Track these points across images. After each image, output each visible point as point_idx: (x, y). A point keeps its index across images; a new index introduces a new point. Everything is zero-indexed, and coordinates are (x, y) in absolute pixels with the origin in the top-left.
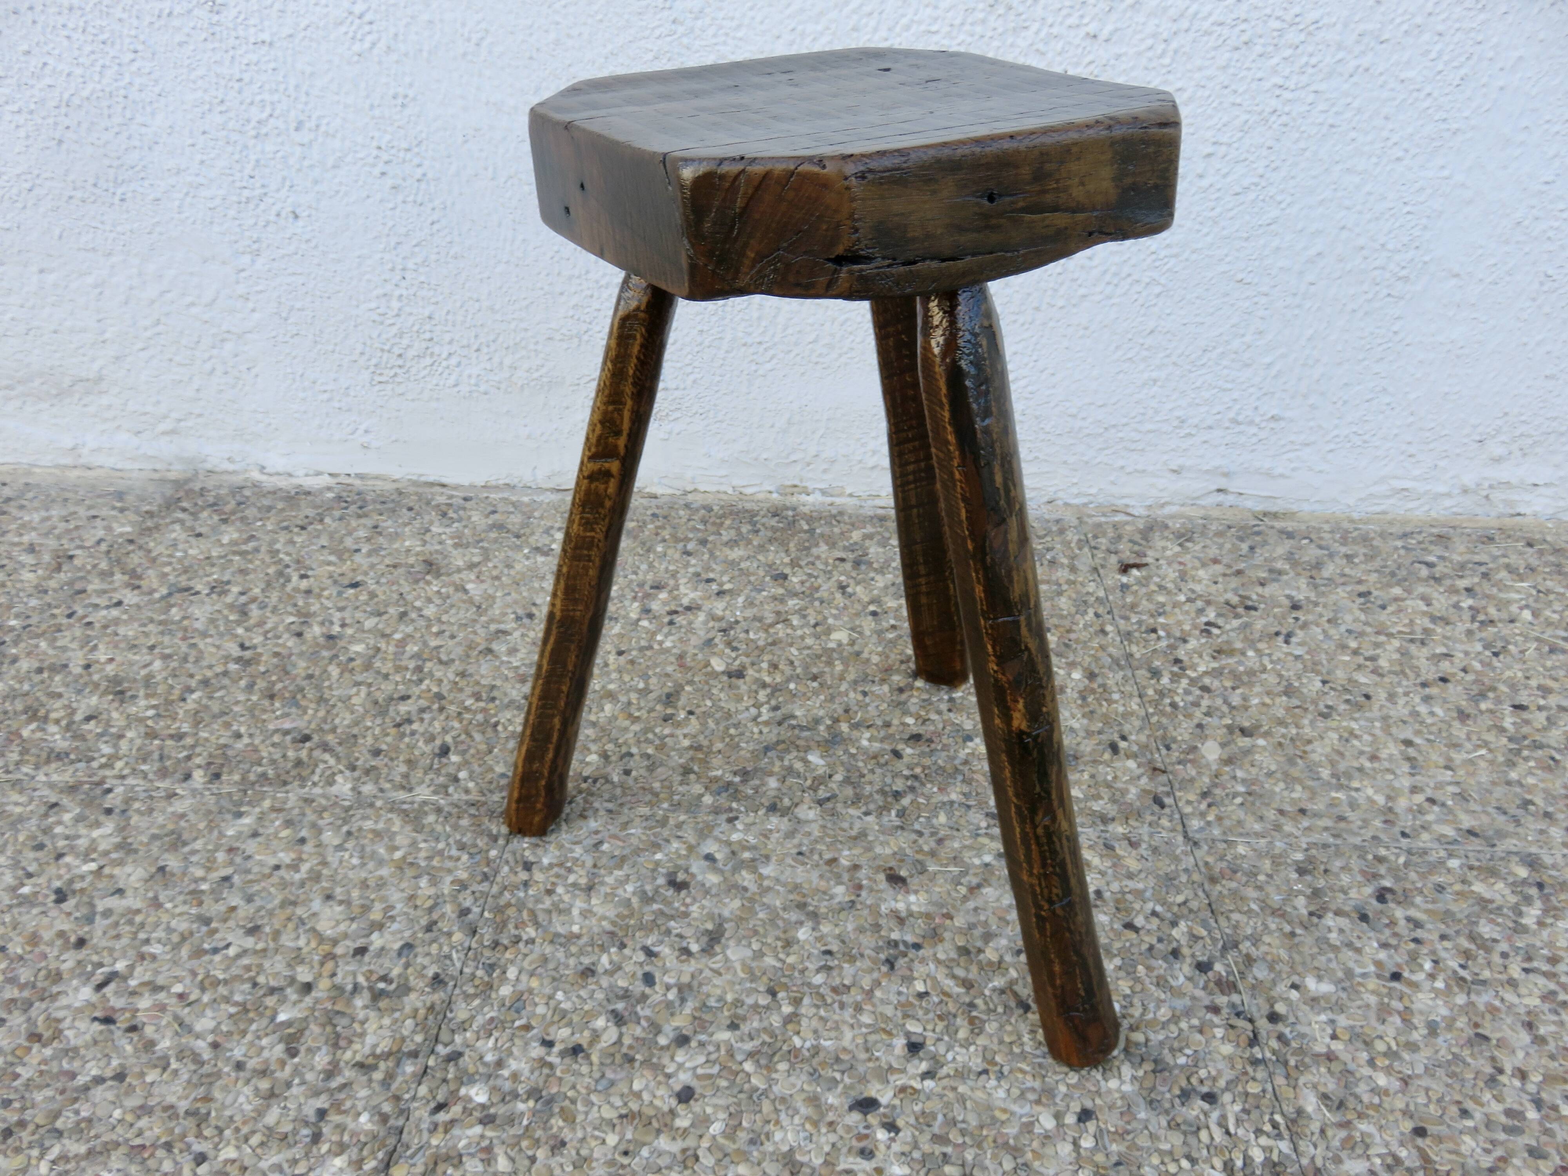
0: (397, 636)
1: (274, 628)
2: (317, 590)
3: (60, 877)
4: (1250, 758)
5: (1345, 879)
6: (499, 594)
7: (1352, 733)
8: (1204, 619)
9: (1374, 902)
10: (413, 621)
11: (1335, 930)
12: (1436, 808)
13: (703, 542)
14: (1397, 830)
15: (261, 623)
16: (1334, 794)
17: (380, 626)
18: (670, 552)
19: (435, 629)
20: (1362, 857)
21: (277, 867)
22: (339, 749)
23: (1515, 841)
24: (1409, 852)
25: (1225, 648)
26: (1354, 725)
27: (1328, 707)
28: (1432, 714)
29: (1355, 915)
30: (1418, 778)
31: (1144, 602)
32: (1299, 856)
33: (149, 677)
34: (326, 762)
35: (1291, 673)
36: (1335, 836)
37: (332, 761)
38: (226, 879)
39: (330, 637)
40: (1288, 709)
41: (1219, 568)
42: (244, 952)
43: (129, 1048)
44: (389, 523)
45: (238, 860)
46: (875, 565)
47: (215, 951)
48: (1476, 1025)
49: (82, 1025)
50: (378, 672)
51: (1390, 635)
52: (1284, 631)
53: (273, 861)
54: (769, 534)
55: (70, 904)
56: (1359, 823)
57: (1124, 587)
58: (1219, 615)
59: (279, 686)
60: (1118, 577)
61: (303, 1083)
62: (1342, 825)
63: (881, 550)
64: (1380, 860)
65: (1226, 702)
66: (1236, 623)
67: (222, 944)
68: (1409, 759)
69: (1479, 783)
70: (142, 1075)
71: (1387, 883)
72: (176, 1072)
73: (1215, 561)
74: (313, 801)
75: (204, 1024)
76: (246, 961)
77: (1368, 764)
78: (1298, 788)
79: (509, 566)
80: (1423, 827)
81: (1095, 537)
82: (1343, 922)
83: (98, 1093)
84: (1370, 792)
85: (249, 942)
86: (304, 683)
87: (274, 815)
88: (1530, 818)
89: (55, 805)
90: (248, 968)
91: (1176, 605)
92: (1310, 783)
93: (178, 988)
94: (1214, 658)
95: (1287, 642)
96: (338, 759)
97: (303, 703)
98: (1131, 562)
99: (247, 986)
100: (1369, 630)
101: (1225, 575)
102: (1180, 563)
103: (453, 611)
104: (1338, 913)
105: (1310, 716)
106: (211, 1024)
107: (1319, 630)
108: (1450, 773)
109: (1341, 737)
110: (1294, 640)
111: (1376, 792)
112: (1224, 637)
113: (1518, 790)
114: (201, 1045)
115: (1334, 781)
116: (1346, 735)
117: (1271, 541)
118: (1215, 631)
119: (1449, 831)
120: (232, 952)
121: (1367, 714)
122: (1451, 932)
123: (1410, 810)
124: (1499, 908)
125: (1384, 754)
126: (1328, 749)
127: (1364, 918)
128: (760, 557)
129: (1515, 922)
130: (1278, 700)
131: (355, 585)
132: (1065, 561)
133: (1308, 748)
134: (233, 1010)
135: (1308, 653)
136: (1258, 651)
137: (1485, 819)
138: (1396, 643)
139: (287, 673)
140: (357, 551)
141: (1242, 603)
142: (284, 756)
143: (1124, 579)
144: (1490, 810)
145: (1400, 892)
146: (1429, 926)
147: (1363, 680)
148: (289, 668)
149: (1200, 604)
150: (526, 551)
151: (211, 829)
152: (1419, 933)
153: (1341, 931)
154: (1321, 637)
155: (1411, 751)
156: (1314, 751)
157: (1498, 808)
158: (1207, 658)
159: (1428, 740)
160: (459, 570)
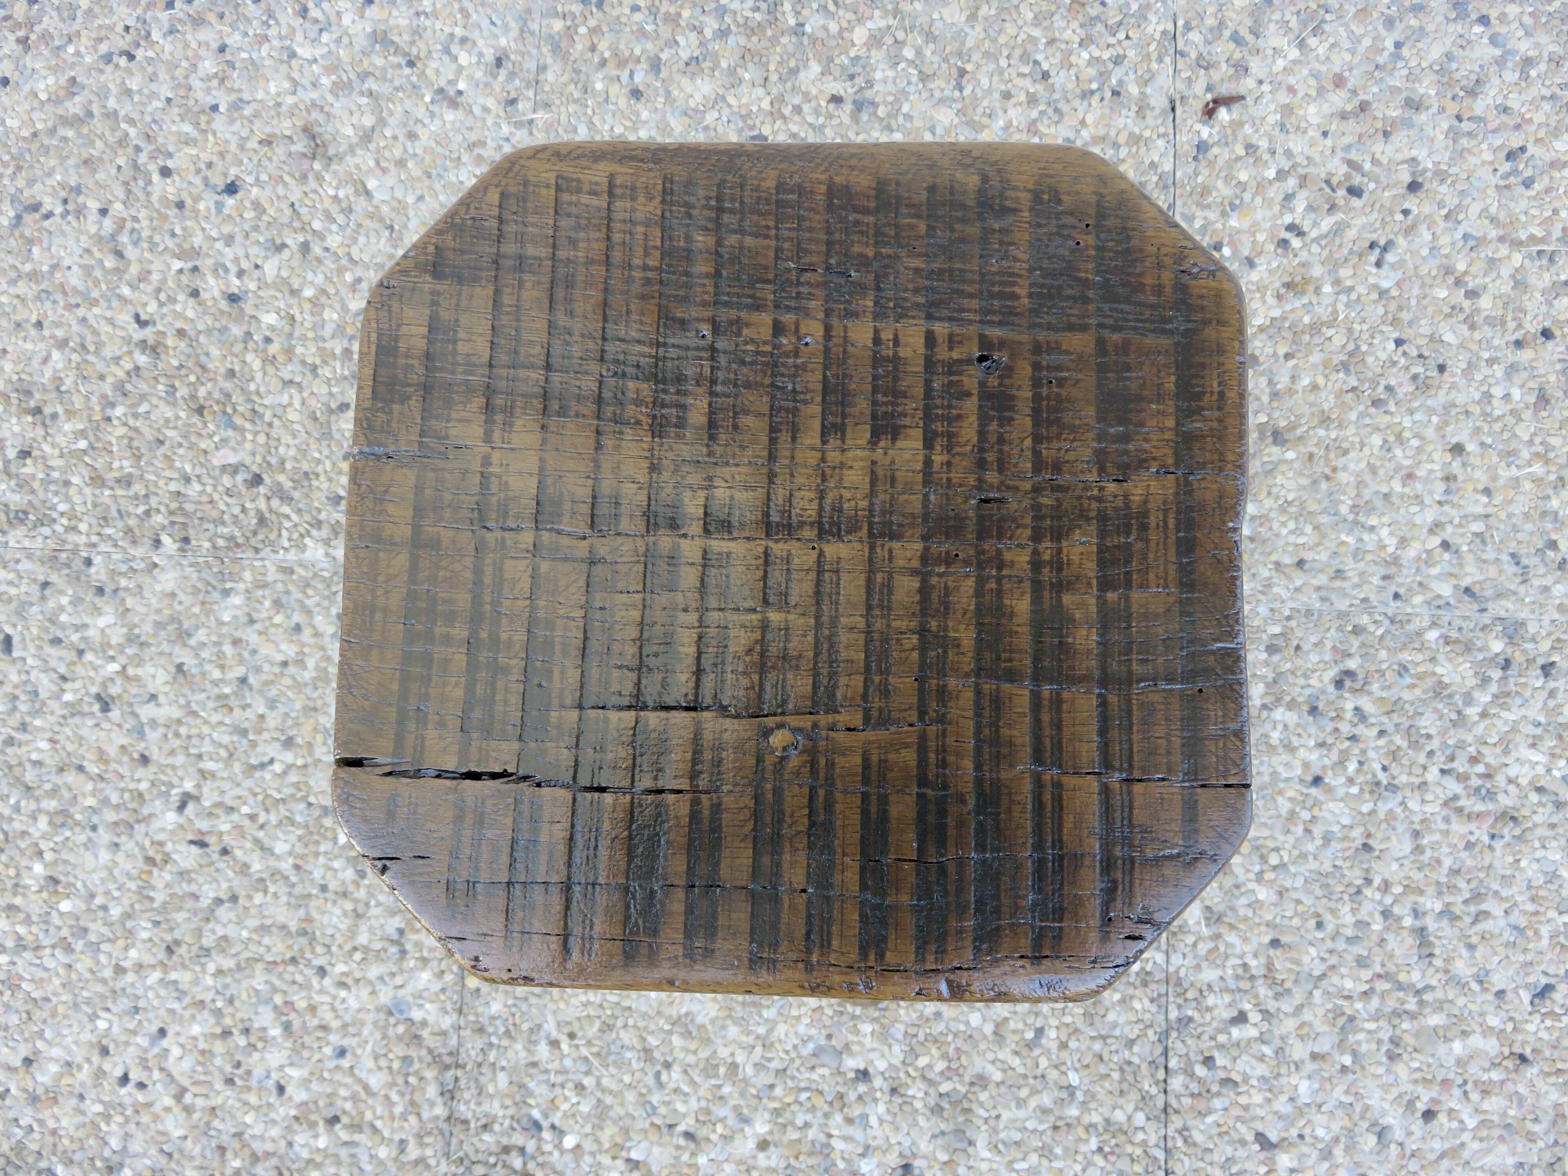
0: (308, 293)
1: (164, 281)
2: (189, 202)
3: (93, 681)
4: (1270, 482)
5: (1314, 658)
6: (410, 200)
7: (1399, 437)
8: (1288, 219)
9: (1331, 688)
10: (319, 260)
11: (1280, 727)
12: (1446, 556)
13: (656, 65)
14: (1392, 589)
15: (144, 276)
16: (1343, 537)
17: (284, 274)
18: (614, 90)
19: (349, 277)
20: (1340, 629)
21: (285, 664)
22: (296, 495)
23: (1509, 605)
24: (1392, 621)
25: (1298, 279)
26: (1407, 422)
27: (1389, 388)
28: (1507, 397)
29: (1305, 708)
30: (1447, 508)
31: (1220, 184)
32: (1277, 630)
33: (58, 381)
34: (287, 517)
35: (1365, 327)
36: (1323, 599)
37: (294, 517)
38: (243, 680)
39: (233, 299)
40: (1339, 394)
41: (1338, 100)
42: (289, 768)
43: (230, 873)
44: (237, 37)
45: (246, 654)
46: (881, 112)
47: (262, 766)
48: (1369, 836)
49: (183, 847)
50: (303, 362)
51: (1517, 244)
52: (1382, 242)
53: (280, 658)
54: (742, 41)
55: (115, 714)
56: (1356, 580)
57: (1202, 147)
58: (1310, 208)
59: (202, 392)
60: (1198, 126)
61: (379, 904)
62: (1338, 584)
63: (891, 74)
64: (1357, 631)
65: (1270, 382)
66: (1327, 223)
67: (266, 759)
68: (1449, 478)
69: (1510, 516)
70: (250, 898)
71: (1352, 664)
72: (275, 895)
73: (1339, 81)
74: (292, 572)
75: (280, 848)
76: (293, 778)
77: (1397, 487)
78: (1308, 529)
79: (412, 136)
80: (1421, 584)
81: (1188, 27)
82: (1291, 718)
83: (223, 912)
84: (1384, 532)
85: (288, 757)
86: (228, 385)
87: (260, 593)
88: (1542, 570)
89: (45, 585)
90: (296, 785)
91: (1261, 187)
92: (1324, 519)
93: (245, 810)
94: (1279, 297)
95: (1378, 264)
96: (299, 511)
97: (238, 421)
98: (1224, 90)
99: (302, 806)
100: (1493, 234)
101: (1344, 116)
102: (1291, 90)
103: (362, 240)
104: (1292, 705)
105: (1361, 408)
106: (287, 847)
107: (1427, 236)
108: (1485, 499)
109: (1385, 441)
110: (1390, 257)
111: (1391, 534)
112: (1304, 255)
113: (1549, 526)
114: (286, 866)
115: (1351, 517)
116: (1391, 439)
117: (1430, 28)
118: (1296, 243)
119: (1445, 590)
120: (278, 768)
121: (1429, 402)
122: (1390, 728)
123: (1418, 559)
124: (1450, 696)
125: (1421, 473)
126: (1363, 465)
127: (1313, 710)
128: (731, 100)
129: (1459, 713)
130: (1334, 377)
131: (231, 189)
132: (1134, 90)
133: (1340, 462)
134: (299, 832)
135: (1398, 284)
136: (1337, 282)
137: (1492, 571)
138: (1517, 259)
139: (203, 368)
140: (215, 108)
141: (1347, 176)
142: (244, 510)
143: (1205, 132)
144: (1505, 557)
145: (1361, 676)
146: (1372, 720)
147: (1449, 337)
148: (203, 359)
149: (1292, 182)
150: (428, 99)
151: (207, 615)
152: (1361, 730)
153: (1286, 727)
154: (1425, 252)
155: (1456, 465)
156: (1345, 469)
157: (1513, 555)
158: (1270, 300)
159: (1482, 444)
160: (352, 150)
